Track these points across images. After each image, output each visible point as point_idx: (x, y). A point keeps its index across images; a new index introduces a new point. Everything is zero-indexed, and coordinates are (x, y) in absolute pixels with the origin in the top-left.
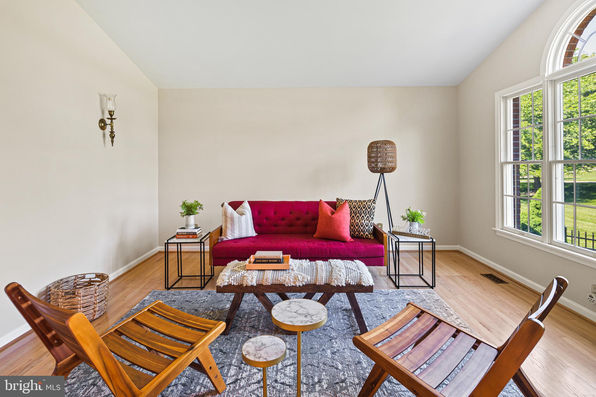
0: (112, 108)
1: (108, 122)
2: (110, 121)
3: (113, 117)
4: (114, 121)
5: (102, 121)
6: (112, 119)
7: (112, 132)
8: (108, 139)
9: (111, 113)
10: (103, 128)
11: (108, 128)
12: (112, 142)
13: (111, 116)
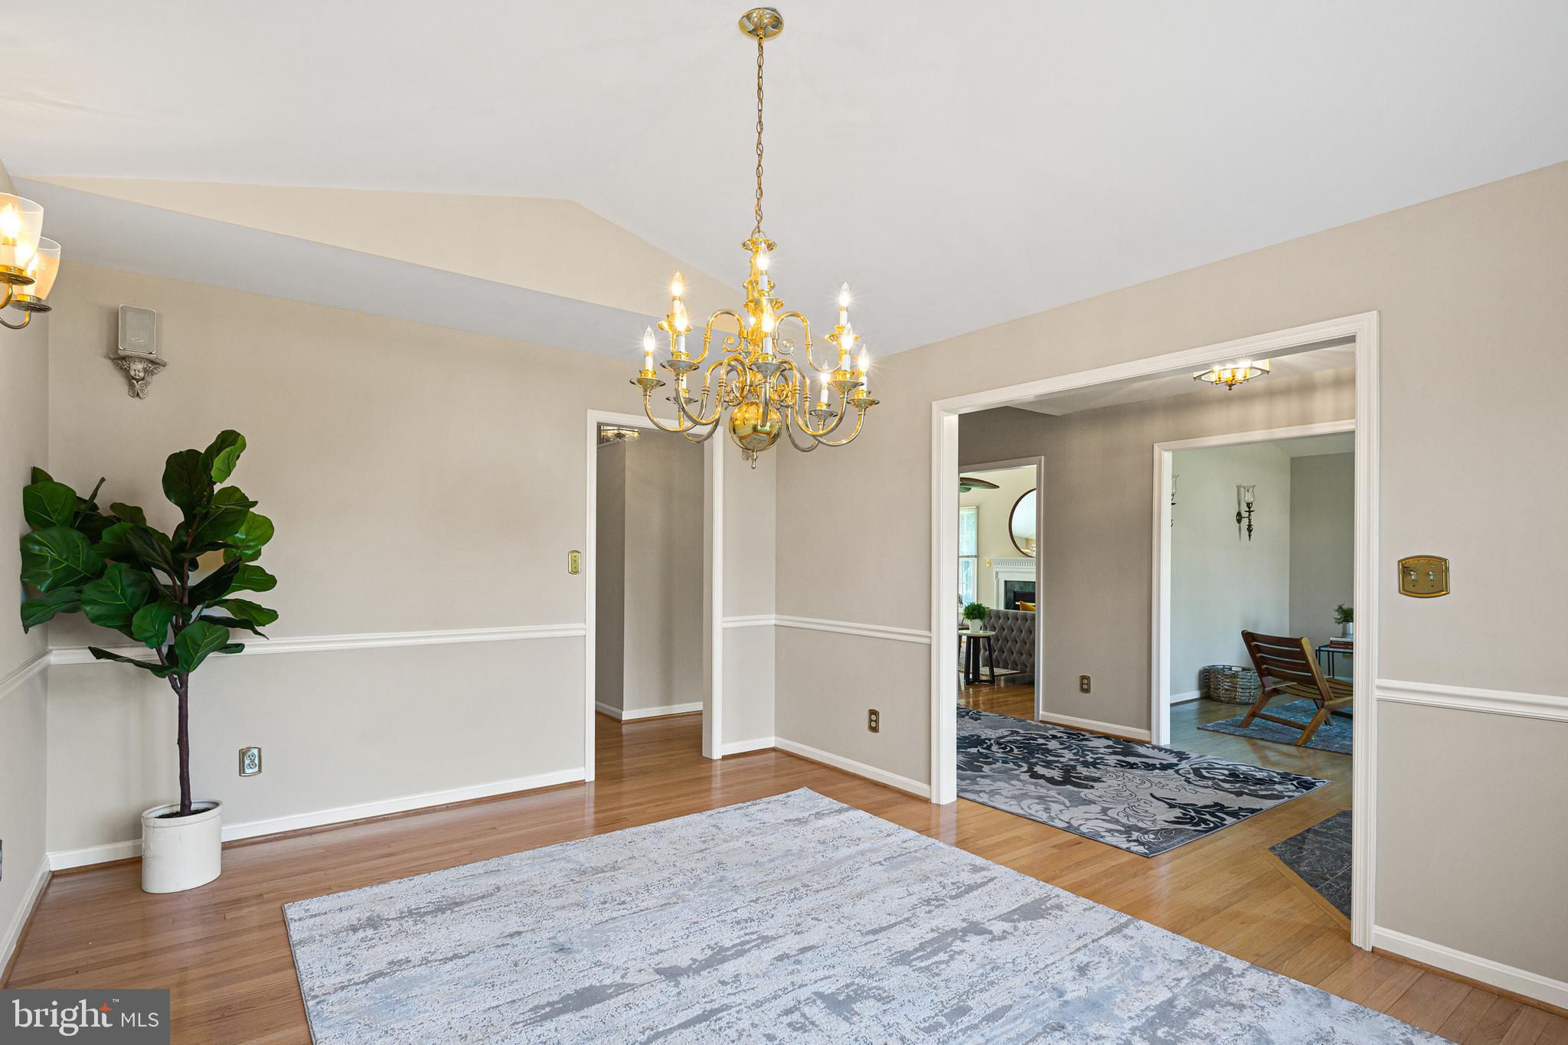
0: (1250, 500)
1: (1245, 514)
2: (1248, 513)
3: (1251, 509)
4: (1252, 513)
5: (1239, 514)
6: (1250, 512)
7: (1250, 526)
8: (1245, 532)
9: (1249, 505)
10: (1239, 521)
11: (1245, 522)
12: (1250, 536)
13: (1249, 508)
